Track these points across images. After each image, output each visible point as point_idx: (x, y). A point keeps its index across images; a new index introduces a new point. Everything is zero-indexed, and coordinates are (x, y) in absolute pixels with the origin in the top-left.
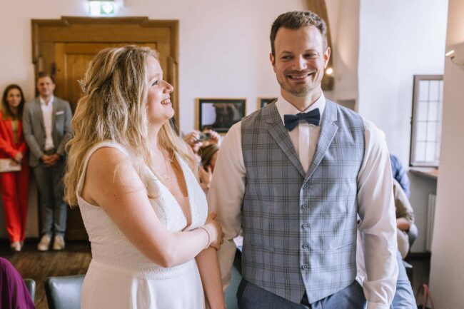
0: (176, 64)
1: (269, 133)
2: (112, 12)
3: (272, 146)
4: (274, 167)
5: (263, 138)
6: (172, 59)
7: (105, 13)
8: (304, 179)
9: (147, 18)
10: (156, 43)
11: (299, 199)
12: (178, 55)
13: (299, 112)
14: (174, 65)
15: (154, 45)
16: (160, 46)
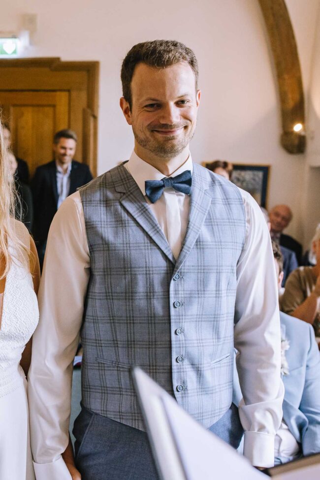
0: (95, 117)
2: (15, 52)
6: (89, 111)
7: (6, 53)
8: (174, 266)
9: (58, 59)
10: (69, 91)
11: (169, 295)
12: (98, 106)
14: (92, 119)
15: (67, 93)
16: (74, 94)
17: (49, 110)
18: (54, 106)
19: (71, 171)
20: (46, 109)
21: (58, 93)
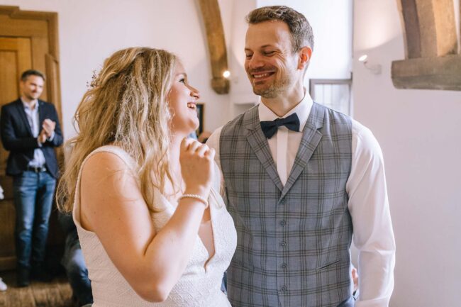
0: (57, 63)
1: (247, 140)
3: (249, 156)
4: (250, 180)
5: (241, 147)
6: (51, 57)
8: (281, 193)
9: (17, 8)
10: (30, 38)
11: (276, 215)
12: (59, 52)
13: (277, 117)
14: (54, 64)
15: (28, 40)
16: (35, 41)
17: (11, 55)
18: (16, 52)
19: (39, 108)
20: (9, 54)
21: (19, 39)
